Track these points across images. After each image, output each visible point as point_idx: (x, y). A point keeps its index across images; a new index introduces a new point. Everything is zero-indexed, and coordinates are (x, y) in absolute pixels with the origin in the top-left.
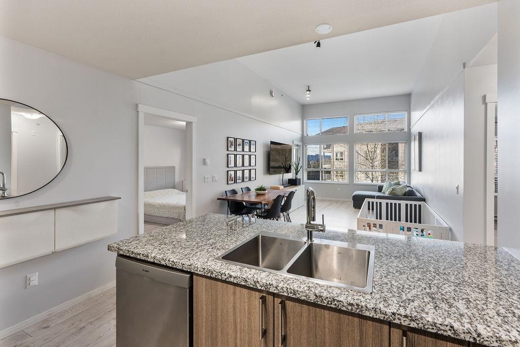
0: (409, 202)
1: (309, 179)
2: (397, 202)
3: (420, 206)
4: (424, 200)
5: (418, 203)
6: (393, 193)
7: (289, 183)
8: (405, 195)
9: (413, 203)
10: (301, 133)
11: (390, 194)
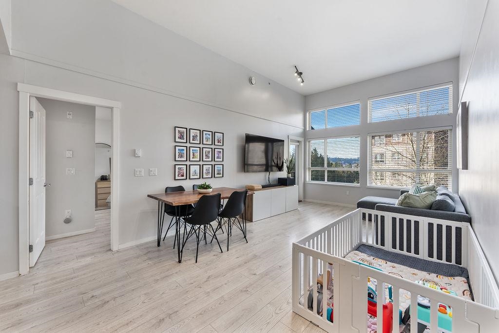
0: (436, 221)
1: (313, 179)
2: (413, 218)
3: (459, 230)
4: (469, 220)
5: (454, 224)
6: (407, 203)
7: (278, 183)
8: (430, 207)
9: (445, 223)
10: (303, 128)
11: (401, 204)
